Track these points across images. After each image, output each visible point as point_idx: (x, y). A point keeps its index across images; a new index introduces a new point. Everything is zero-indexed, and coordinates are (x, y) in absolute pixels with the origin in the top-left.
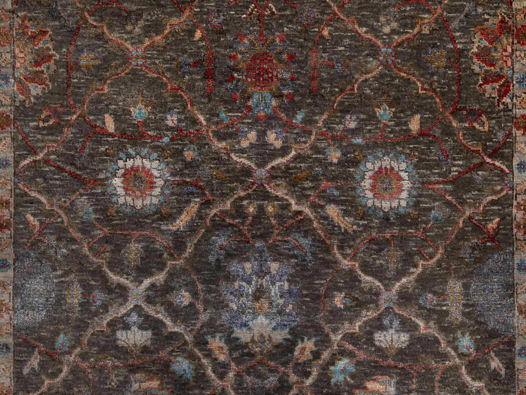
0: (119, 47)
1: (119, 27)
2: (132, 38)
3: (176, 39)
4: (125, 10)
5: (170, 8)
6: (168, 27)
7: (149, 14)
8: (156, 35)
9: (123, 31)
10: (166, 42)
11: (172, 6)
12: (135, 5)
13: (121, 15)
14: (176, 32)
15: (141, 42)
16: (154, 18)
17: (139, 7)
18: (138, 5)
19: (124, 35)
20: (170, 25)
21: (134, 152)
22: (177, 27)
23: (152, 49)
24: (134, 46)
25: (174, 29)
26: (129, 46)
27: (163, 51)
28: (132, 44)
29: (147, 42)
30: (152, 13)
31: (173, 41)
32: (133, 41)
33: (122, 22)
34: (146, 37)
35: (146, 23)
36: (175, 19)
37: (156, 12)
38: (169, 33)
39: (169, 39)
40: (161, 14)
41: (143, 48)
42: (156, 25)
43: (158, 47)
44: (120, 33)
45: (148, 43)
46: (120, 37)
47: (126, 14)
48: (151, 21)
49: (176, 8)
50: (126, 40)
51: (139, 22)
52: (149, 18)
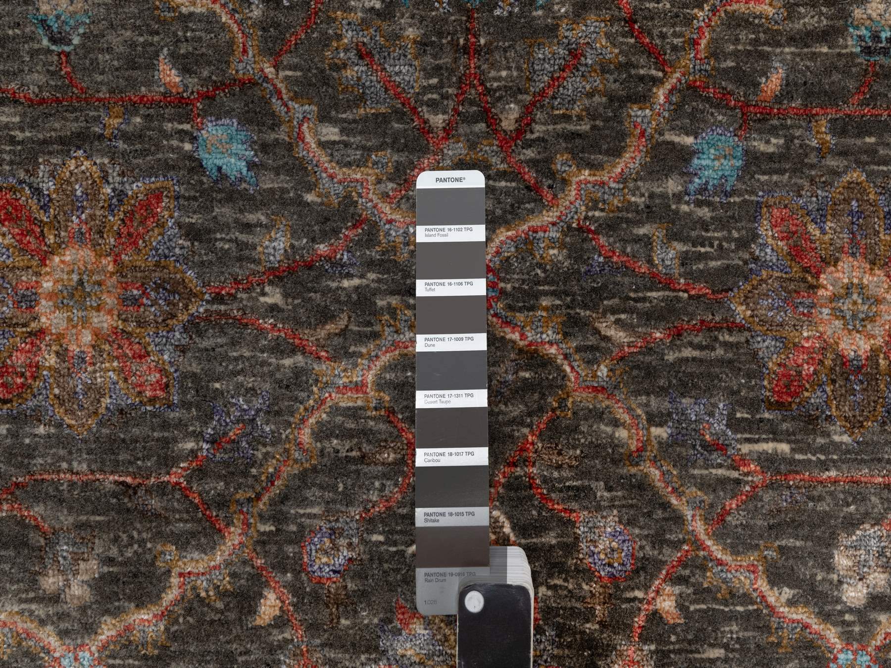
0: (19, 644)
1: (18, 581)
2: (62, 616)
3: (201, 622)
4: (37, 527)
5: (180, 520)
6: (175, 581)
7: (116, 540)
8: (137, 606)
9: (32, 595)
10: (167, 629)
11: (185, 516)
12: (70, 509)
13: (26, 544)
14: (202, 601)
15: (90, 629)
16: (129, 553)
17: (83, 518)
19: (33, 607)
20: (181, 575)
22: (202, 583)
23: (123, 652)
24: (67, 641)
25: (194, 588)
27: (159, 658)
28: (63, 634)
29: (108, 630)
30: (124, 537)
31: (191, 626)
32: (63, 626)
33: (28, 565)
34: (107, 612)
35: (106, 569)
36: (196, 555)
37: (135, 534)
38: (176, 602)
39: (176, 621)
40: (151, 540)
41: (93, 649)
42: (135, 576)
43: (144, 645)
44: (21, 601)
45: (114, 633)
46: (21, 613)
47: (42, 542)
48: (121, 564)
49: (199, 521)
50: (42, 623)
51: (82, 565)
52: (114, 552)
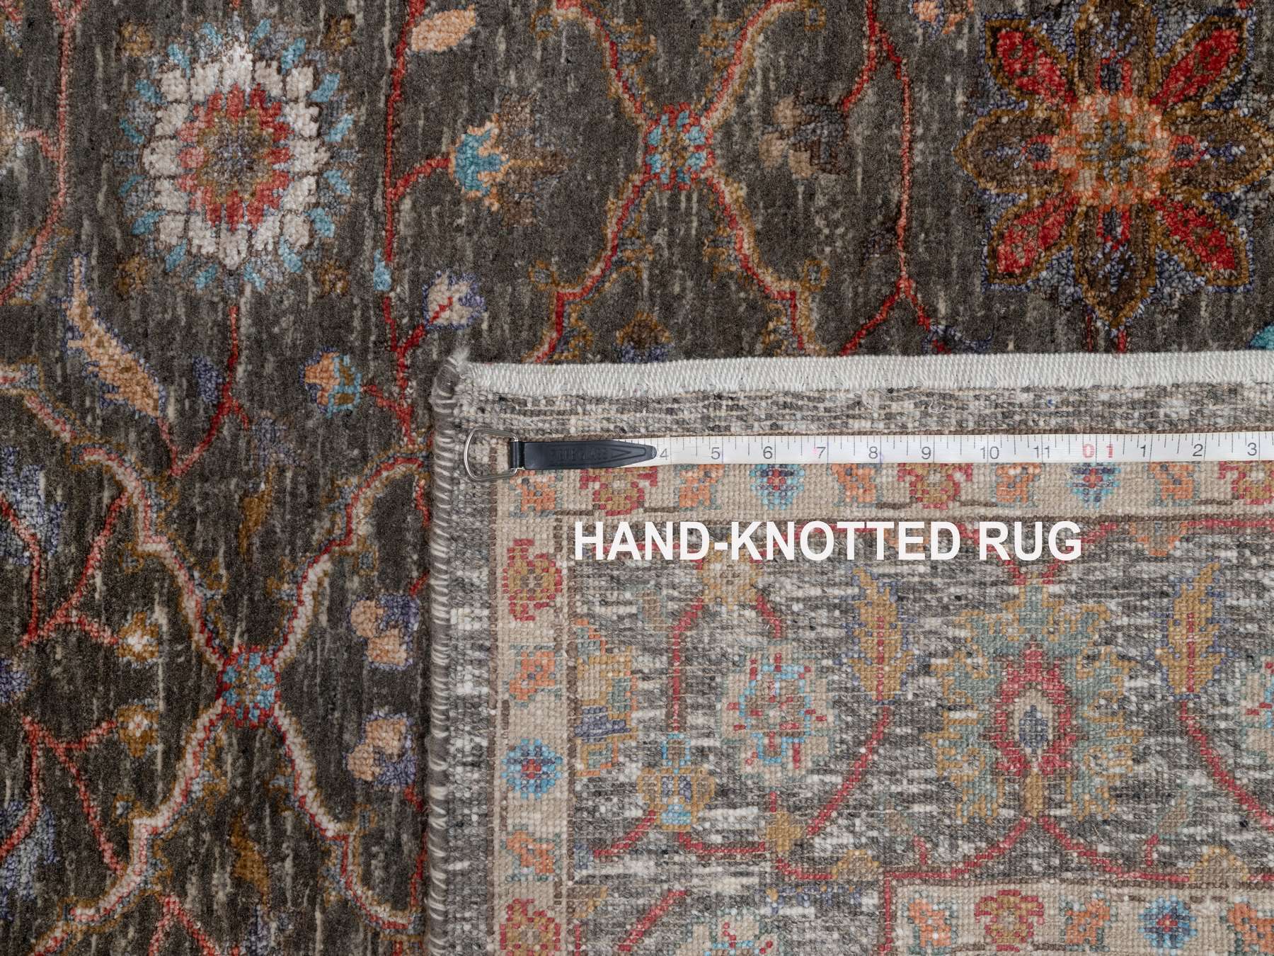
18: (866, 151)
21: (338, 138)
26: (716, 116)
